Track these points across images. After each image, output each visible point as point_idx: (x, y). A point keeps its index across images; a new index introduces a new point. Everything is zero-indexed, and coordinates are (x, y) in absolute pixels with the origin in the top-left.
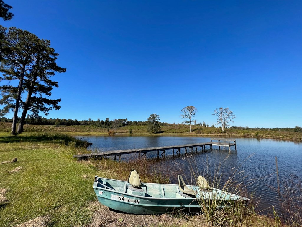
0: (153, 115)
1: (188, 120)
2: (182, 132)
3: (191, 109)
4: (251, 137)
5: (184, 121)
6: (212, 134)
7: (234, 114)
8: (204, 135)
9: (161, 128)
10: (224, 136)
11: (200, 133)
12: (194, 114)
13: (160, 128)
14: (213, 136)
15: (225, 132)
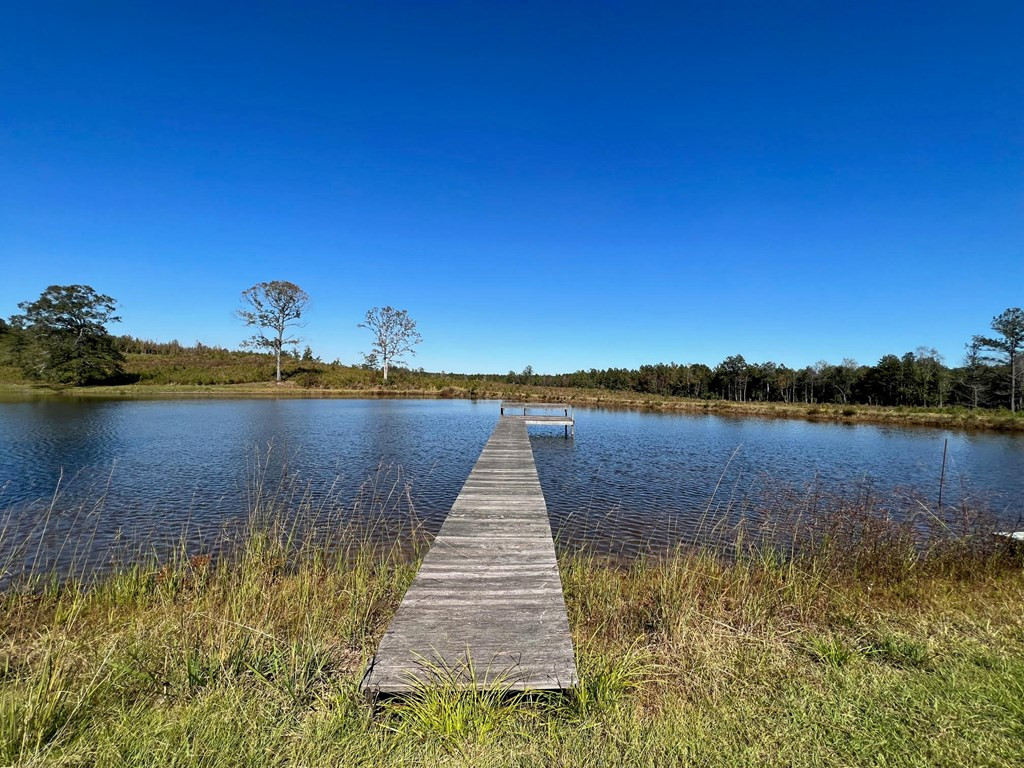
0: (72, 289)
1: (271, 334)
2: (240, 382)
3: (286, 296)
4: (458, 396)
5: (254, 338)
6: (355, 388)
7: (416, 330)
8: (331, 390)
9: (125, 361)
10: (389, 394)
11: (317, 386)
12: (298, 315)
13: (119, 362)
14: (358, 393)
15: (392, 383)
